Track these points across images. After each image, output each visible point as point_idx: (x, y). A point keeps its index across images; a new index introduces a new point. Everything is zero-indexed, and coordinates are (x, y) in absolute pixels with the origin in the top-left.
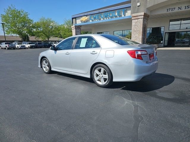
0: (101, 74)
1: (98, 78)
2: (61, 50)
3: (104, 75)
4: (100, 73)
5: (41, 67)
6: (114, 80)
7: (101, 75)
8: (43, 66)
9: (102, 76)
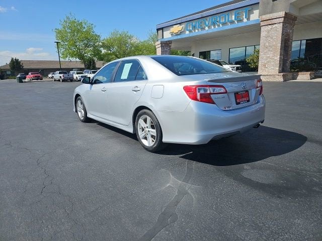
0: (147, 127)
1: (144, 134)
2: (102, 83)
4: (146, 125)
5: (76, 111)
6: (165, 140)
8: (78, 109)
9: (149, 131)
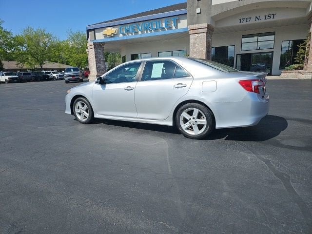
0: (194, 118)
1: (188, 125)
3: (198, 120)
4: (192, 117)
5: (73, 113)
6: (218, 126)
7: (194, 120)
8: (77, 111)
9: (196, 122)
